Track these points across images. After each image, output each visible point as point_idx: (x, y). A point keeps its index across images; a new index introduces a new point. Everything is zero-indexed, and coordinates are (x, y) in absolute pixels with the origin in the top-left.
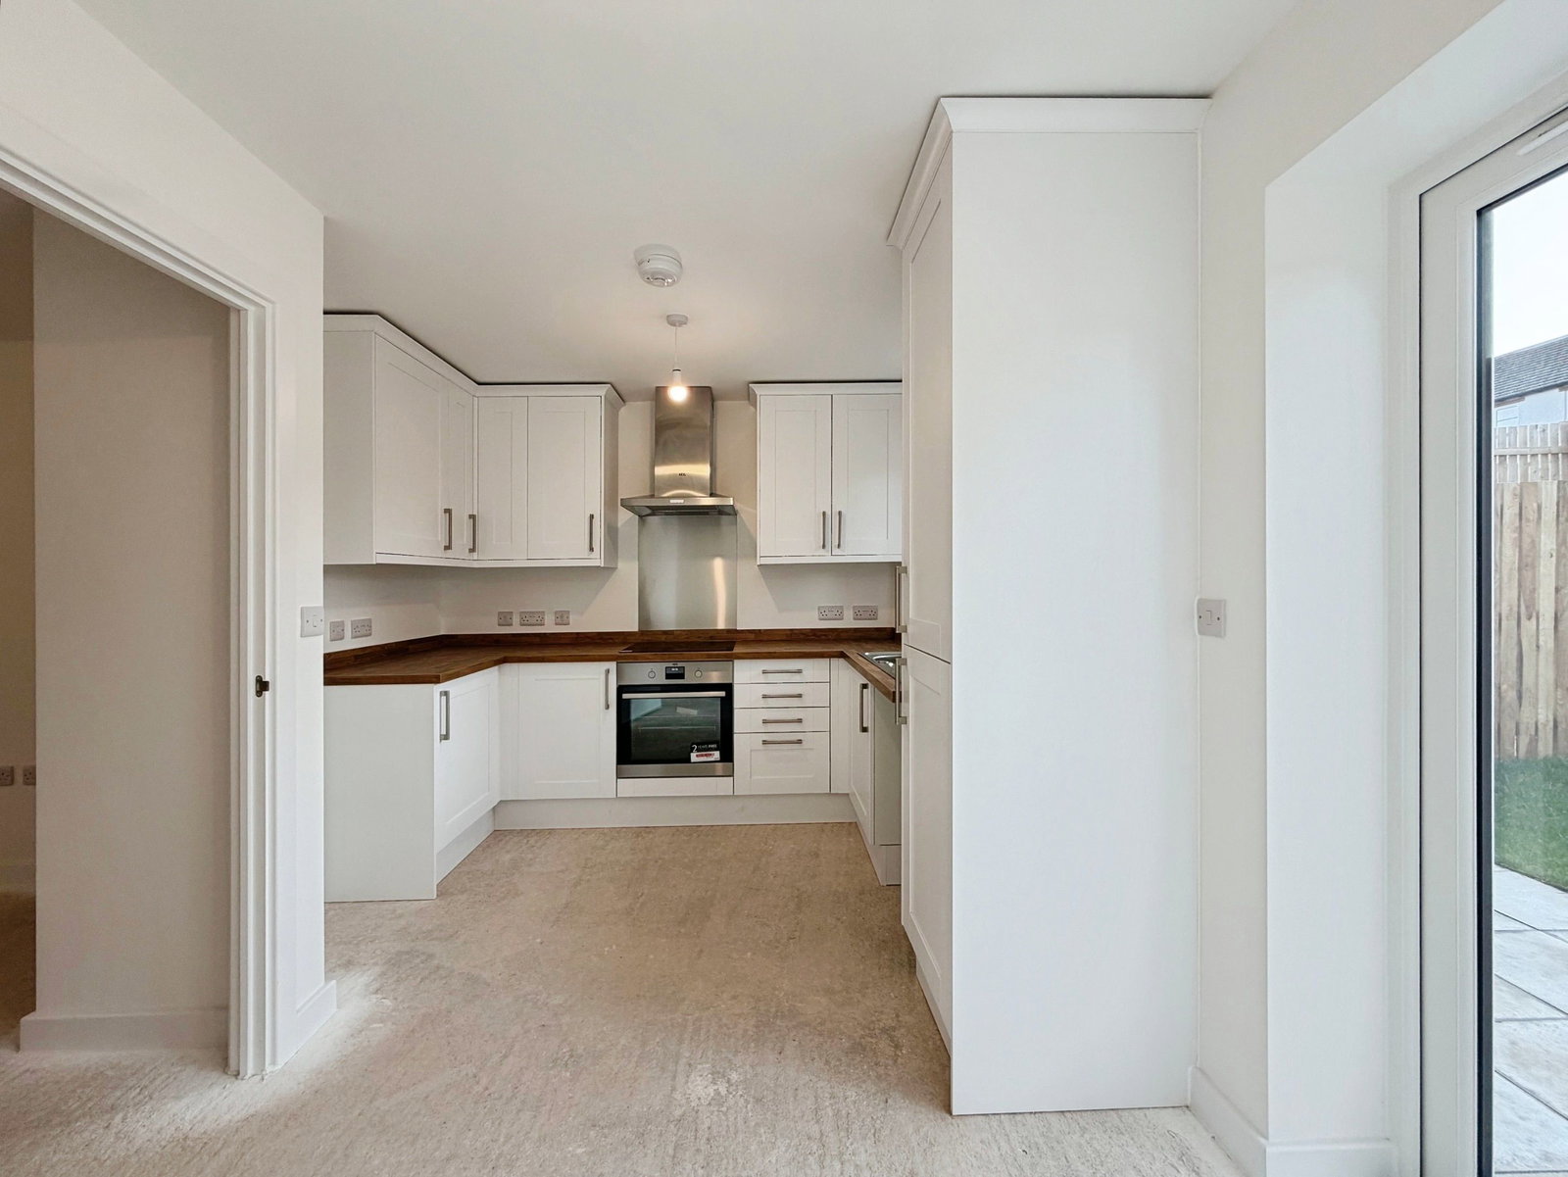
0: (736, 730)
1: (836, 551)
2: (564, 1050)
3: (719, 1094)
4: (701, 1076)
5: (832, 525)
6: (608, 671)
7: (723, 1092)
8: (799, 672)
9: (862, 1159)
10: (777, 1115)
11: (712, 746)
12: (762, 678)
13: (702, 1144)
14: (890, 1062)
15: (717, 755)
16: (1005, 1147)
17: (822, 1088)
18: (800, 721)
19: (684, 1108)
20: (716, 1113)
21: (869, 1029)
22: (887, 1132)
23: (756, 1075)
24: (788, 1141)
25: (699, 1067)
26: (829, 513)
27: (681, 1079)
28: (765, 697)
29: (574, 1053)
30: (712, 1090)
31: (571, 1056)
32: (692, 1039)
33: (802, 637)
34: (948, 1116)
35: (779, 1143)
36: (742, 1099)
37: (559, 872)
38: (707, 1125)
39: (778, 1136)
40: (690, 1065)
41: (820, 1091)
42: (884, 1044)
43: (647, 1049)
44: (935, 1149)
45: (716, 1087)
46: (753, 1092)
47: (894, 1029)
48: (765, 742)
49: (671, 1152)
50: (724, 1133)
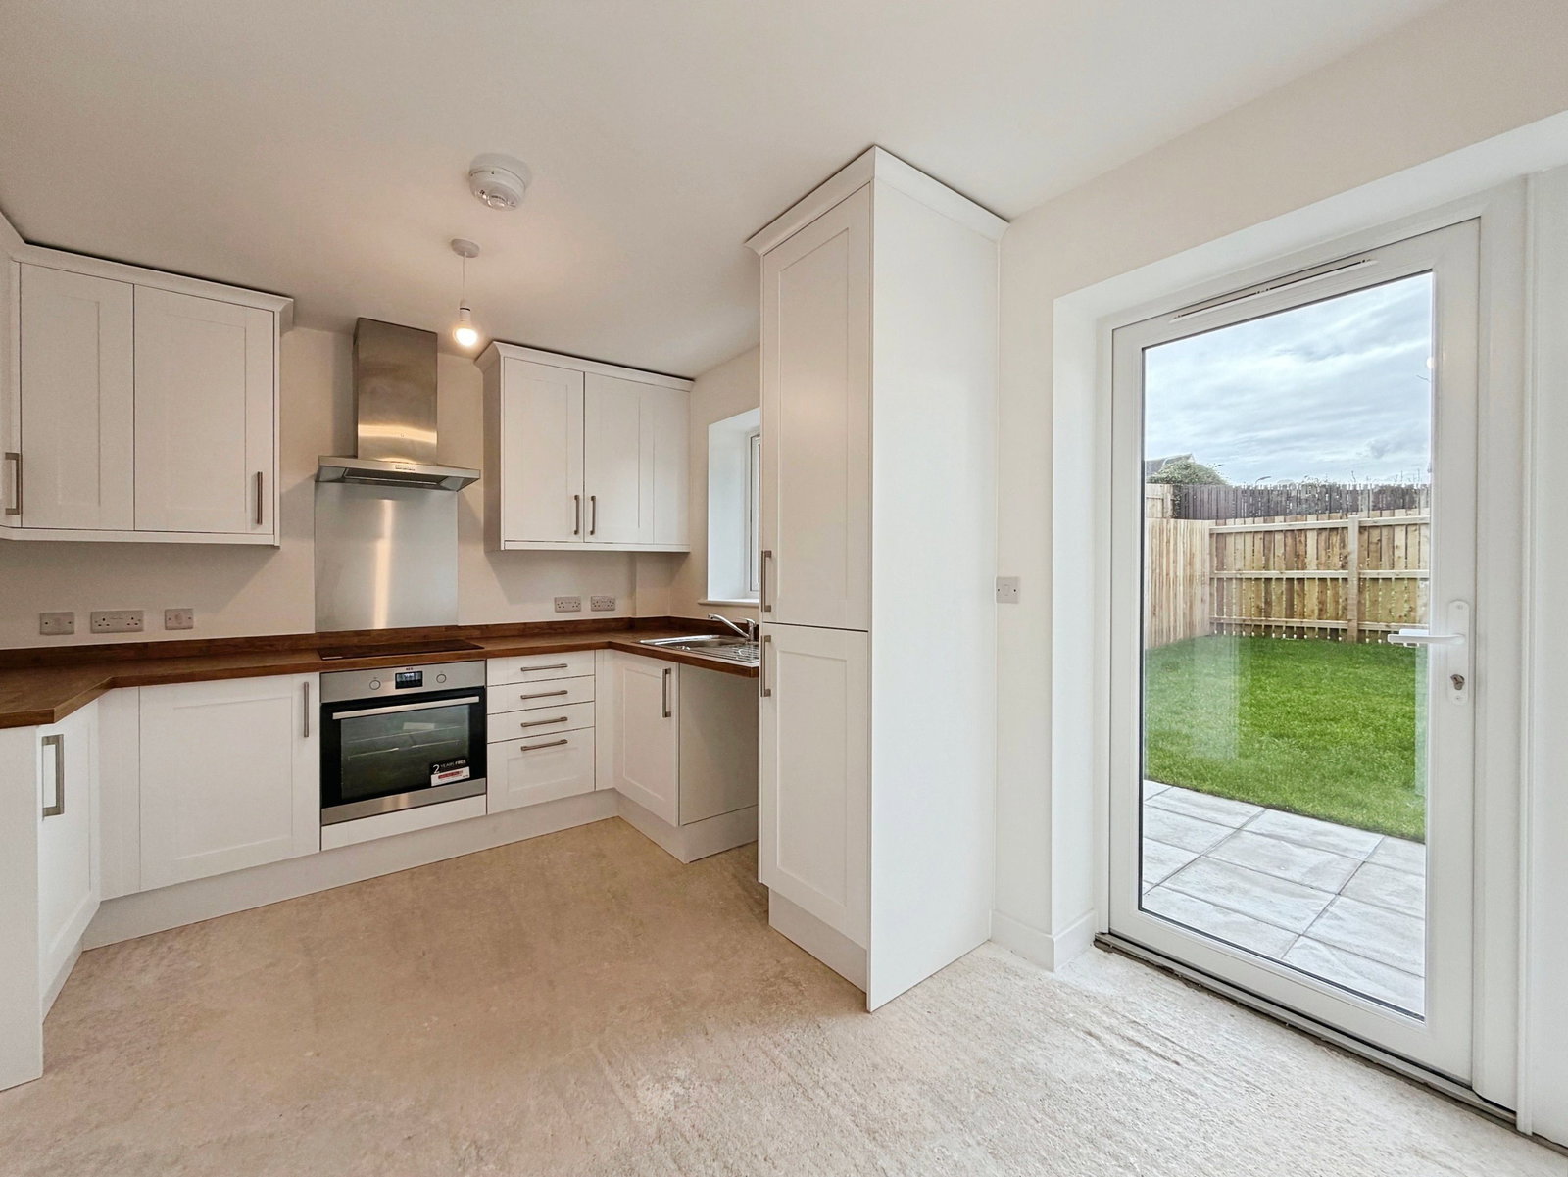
0: (489, 739)
1: (589, 538)
2: (464, 1147)
3: (678, 1095)
4: (648, 1089)
5: (584, 509)
6: (306, 686)
7: (682, 1091)
8: (564, 666)
9: (834, 1077)
10: (743, 1083)
11: (459, 762)
12: (521, 677)
13: (697, 1143)
14: (799, 997)
15: (466, 772)
16: (917, 1017)
17: (763, 1043)
18: (564, 720)
19: (655, 1125)
20: (688, 1111)
21: (764, 980)
22: (837, 1048)
23: (699, 1061)
24: (769, 1097)
25: (639, 1083)
26: (581, 497)
27: (628, 1102)
28: (524, 697)
29: (480, 1143)
30: (669, 1096)
31: (479, 1148)
32: (610, 1063)
33: (536, 631)
34: (869, 1015)
35: (763, 1103)
36: (703, 1087)
37: (267, 967)
38: (688, 1126)
39: (758, 1097)
40: (628, 1086)
41: (763, 1046)
42: (786, 988)
43: (568, 1095)
44: (877, 1042)
45: (671, 1091)
46: (708, 1077)
47: (782, 973)
48: (524, 749)
49: (673, 1167)
50: (710, 1122)
